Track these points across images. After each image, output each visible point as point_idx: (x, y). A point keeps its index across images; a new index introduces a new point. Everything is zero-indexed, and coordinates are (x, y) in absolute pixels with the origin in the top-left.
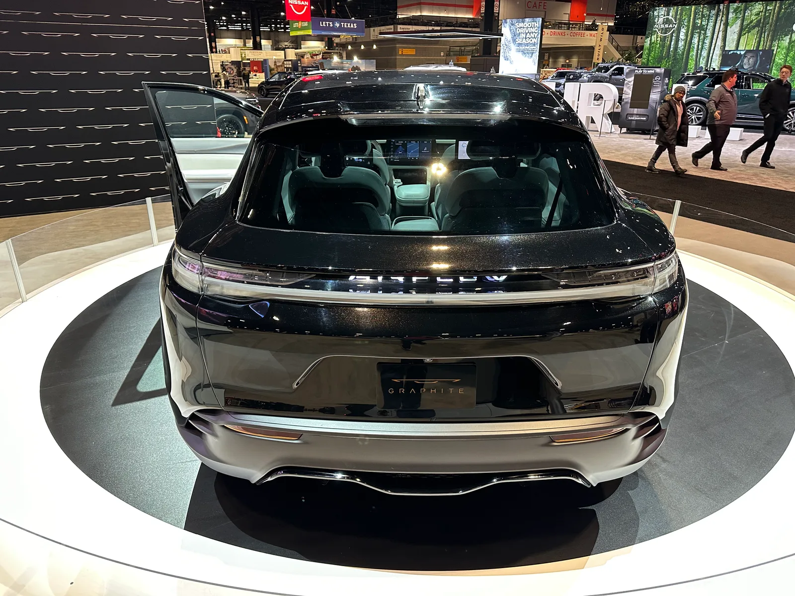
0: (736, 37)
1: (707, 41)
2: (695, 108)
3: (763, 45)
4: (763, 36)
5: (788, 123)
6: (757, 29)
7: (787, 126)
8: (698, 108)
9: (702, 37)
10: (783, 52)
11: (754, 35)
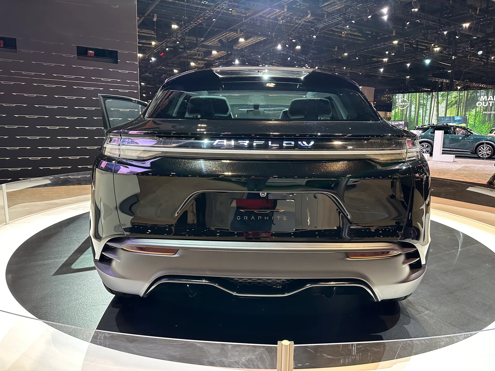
0: (444, 109)
1: (428, 112)
2: (425, 145)
3: (461, 114)
4: (460, 109)
5: (481, 153)
6: (456, 105)
7: (481, 155)
8: (426, 145)
9: (424, 110)
10: (473, 118)
11: (454, 108)
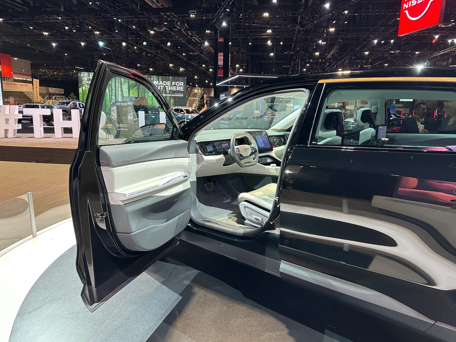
0: (127, 90)
4: (140, 91)
6: (136, 87)
11: (135, 90)
